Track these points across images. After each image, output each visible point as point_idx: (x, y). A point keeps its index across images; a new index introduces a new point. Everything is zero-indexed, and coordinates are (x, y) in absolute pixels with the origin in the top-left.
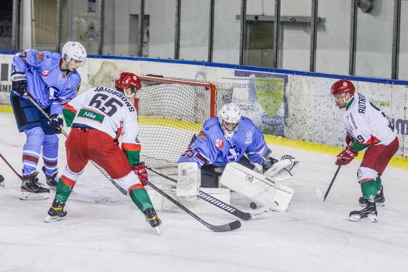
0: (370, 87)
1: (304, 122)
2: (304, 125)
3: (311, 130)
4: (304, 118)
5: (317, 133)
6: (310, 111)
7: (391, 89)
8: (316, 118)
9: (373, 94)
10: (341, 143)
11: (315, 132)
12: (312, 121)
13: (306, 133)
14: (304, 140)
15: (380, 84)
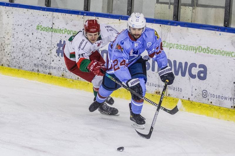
0: (63, 18)
1: (3, 49)
2: (3, 51)
3: (9, 56)
4: (3, 45)
5: (14, 58)
6: (9, 39)
7: (83, 19)
8: (14, 45)
9: (66, 24)
10: (37, 69)
11: (13, 57)
12: (10, 48)
13: (5, 59)
14: (2, 65)
15: (73, 15)
